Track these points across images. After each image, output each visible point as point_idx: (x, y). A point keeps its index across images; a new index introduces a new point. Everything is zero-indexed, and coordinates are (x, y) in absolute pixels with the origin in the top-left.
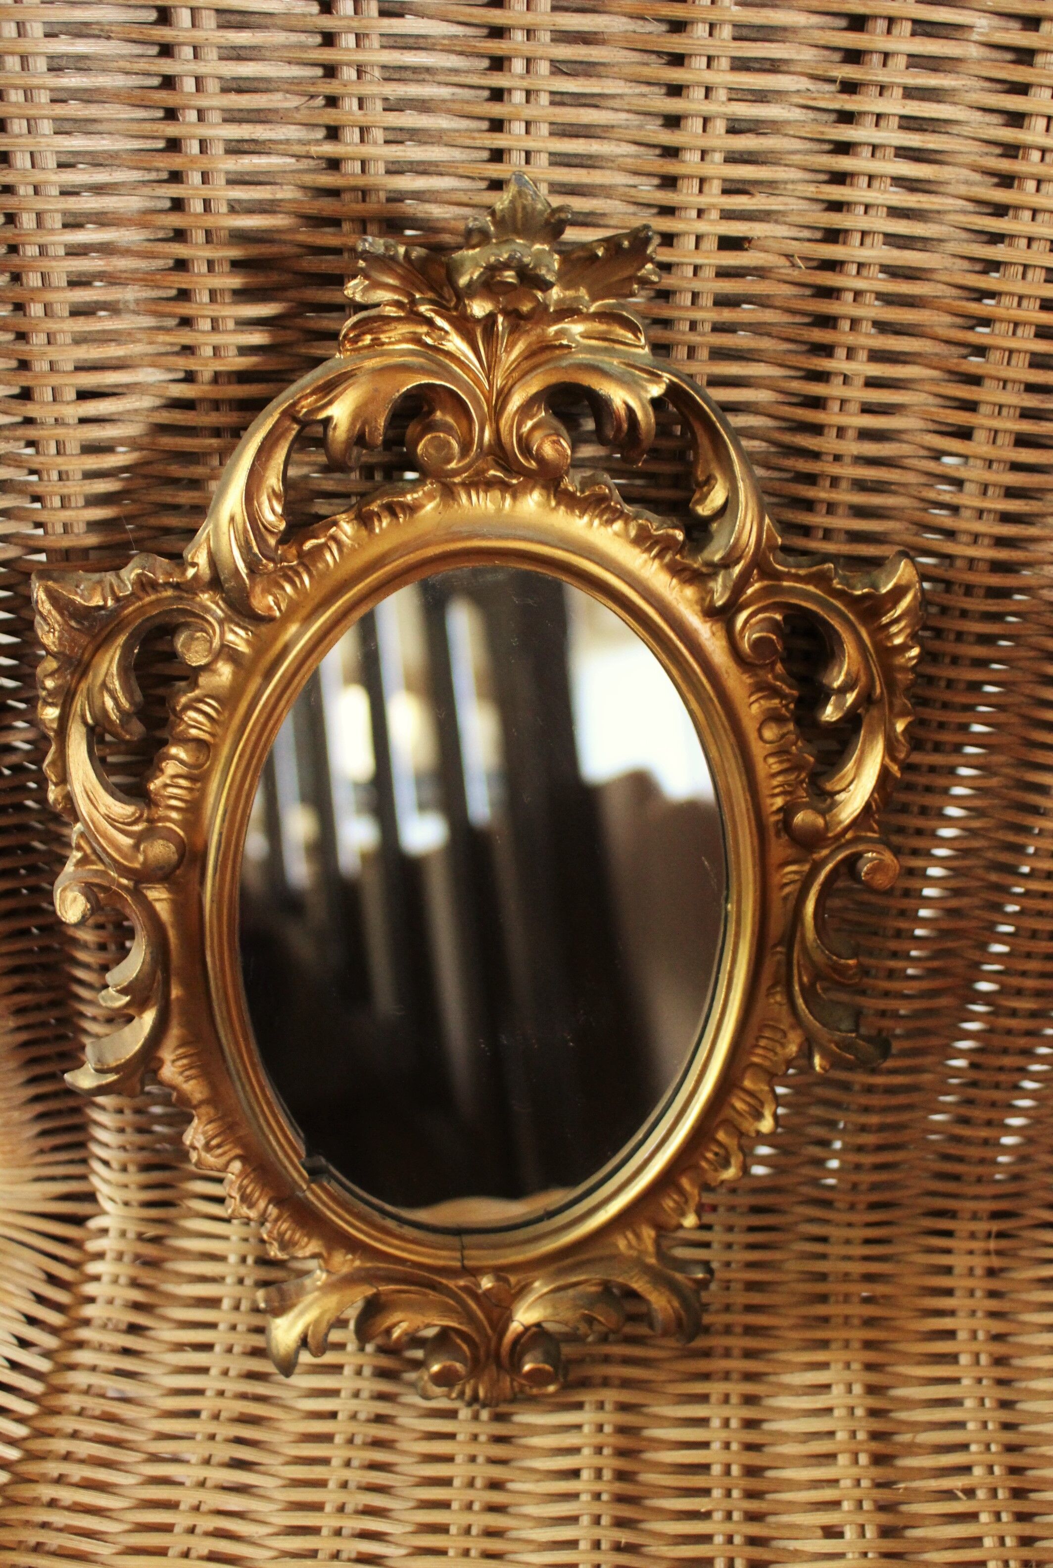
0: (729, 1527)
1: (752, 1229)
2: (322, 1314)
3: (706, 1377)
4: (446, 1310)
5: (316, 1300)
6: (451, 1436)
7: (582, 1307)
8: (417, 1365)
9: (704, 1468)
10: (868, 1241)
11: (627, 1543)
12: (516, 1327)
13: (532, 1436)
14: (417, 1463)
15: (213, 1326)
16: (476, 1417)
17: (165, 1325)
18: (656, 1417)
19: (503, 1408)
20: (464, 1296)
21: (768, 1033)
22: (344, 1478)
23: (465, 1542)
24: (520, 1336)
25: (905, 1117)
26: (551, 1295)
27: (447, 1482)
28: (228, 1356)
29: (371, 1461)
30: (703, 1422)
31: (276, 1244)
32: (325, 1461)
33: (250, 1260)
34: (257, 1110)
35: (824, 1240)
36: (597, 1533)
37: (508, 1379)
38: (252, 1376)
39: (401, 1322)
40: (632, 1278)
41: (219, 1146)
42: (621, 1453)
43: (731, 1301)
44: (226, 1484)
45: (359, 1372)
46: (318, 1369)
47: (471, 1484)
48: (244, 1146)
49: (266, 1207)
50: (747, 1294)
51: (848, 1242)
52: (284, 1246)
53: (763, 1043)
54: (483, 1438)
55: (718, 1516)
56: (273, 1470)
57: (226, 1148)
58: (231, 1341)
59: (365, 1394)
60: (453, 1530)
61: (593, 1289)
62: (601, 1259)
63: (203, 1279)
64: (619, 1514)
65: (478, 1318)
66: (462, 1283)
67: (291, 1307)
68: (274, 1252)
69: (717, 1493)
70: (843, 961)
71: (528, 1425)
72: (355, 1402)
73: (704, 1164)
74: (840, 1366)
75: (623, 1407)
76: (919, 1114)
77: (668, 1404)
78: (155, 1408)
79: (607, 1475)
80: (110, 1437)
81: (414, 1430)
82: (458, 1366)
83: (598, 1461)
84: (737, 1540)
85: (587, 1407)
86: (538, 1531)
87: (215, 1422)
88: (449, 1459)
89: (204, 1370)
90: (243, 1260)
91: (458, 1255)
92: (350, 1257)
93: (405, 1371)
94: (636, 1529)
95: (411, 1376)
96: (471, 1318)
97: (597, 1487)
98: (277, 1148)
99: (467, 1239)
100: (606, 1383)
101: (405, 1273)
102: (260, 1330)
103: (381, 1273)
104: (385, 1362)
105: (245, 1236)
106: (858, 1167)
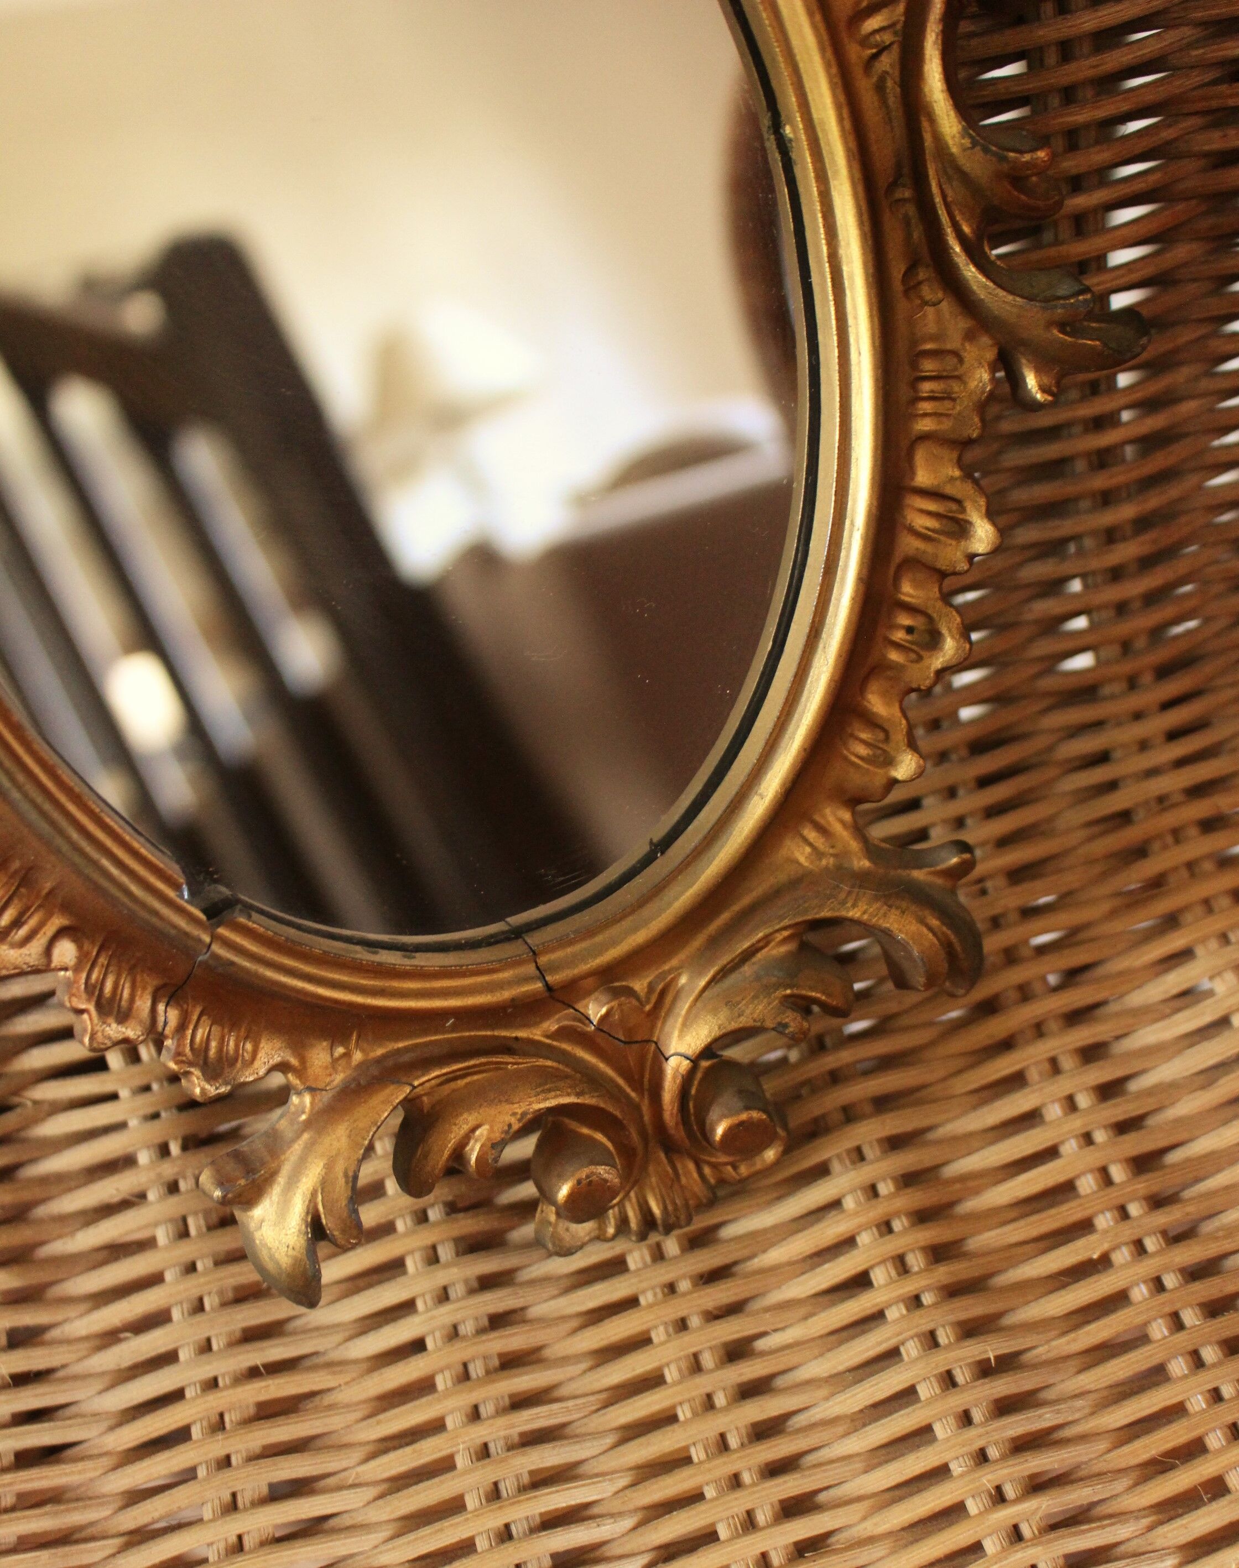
0: (1148, 1267)
1: (984, 782)
2: (329, 1167)
3: (1007, 1045)
4: (546, 1080)
5: (309, 1147)
6: (631, 1303)
7: (777, 986)
8: (526, 1209)
9: (1066, 1189)
10: (1173, 735)
11: (997, 1358)
12: (675, 1067)
13: (764, 1251)
14: (591, 1369)
15: (155, 1280)
16: (658, 1255)
17: (71, 1312)
18: (955, 1139)
19: (701, 1222)
20: (566, 1046)
21: (929, 366)
22: (479, 1441)
23: (725, 1466)
24: (688, 1079)
25: (1173, 491)
26: (716, 989)
27: (653, 1381)
28: (199, 1318)
29: (511, 1396)
30: (1031, 1118)
31: (196, 1072)
32: (436, 1427)
33: (175, 1148)
34: (56, 815)
35: (1102, 758)
36: (940, 1361)
37: (691, 1166)
38: (252, 1335)
39: (473, 1130)
40: (843, 903)
41: (17, 923)
42: (922, 1217)
43: (997, 910)
44: (278, 1534)
45: (433, 1258)
46: (361, 1283)
47: (696, 1366)
48: (66, 907)
49: (153, 1010)
50: (1018, 889)
51: (1144, 745)
52: (212, 1071)
53: (927, 387)
54: (684, 1286)
55: (1122, 1256)
56: (351, 1477)
57: (32, 922)
58: (195, 1293)
59: (457, 1291)
60: (697, 1454)
61: (783, 949)
62: (776, 894)
63: (107, 1210)
64: (963, 1316)
65: (603, 1075)
66: (552, 1025)
67: (270, 1178)
68: (198, 1086)
69: (1104, 1221)
70: (1027, 157)
71: (753, 1235)
72: (446, 1308)
73: (894, 656)
74: (1213, 944)
75: (895, 1143)
76: (1191, 481)
77: (964, 1113)
78: (106, 1454)
79: (916, 1261)
80: (45, 1533)
81: (564, 1318)
82: (602, 1170)
83: (892, 1245)
84: (1170, 1281)
85: (836, 1166)
86: (840, 1398)
87: (220, 1436)
88: (642, 1342)
89: (168, 1358)
90: (164, 1151)
91: (530, 969)
92: (340, 1050)
93: (512, 1228)
94: (1000, 1329)
95: (526, 1231)
96: (592, 1080)
97: (909, 1287)
98: (124, 879)
99: (534, 939)
100: (850, 1115)
101: (448, 1041)
102: (237, 1256)
103: (407, 1058)
104: (469, 1225)
105: (150, 1110)
106: (1121, 609)
